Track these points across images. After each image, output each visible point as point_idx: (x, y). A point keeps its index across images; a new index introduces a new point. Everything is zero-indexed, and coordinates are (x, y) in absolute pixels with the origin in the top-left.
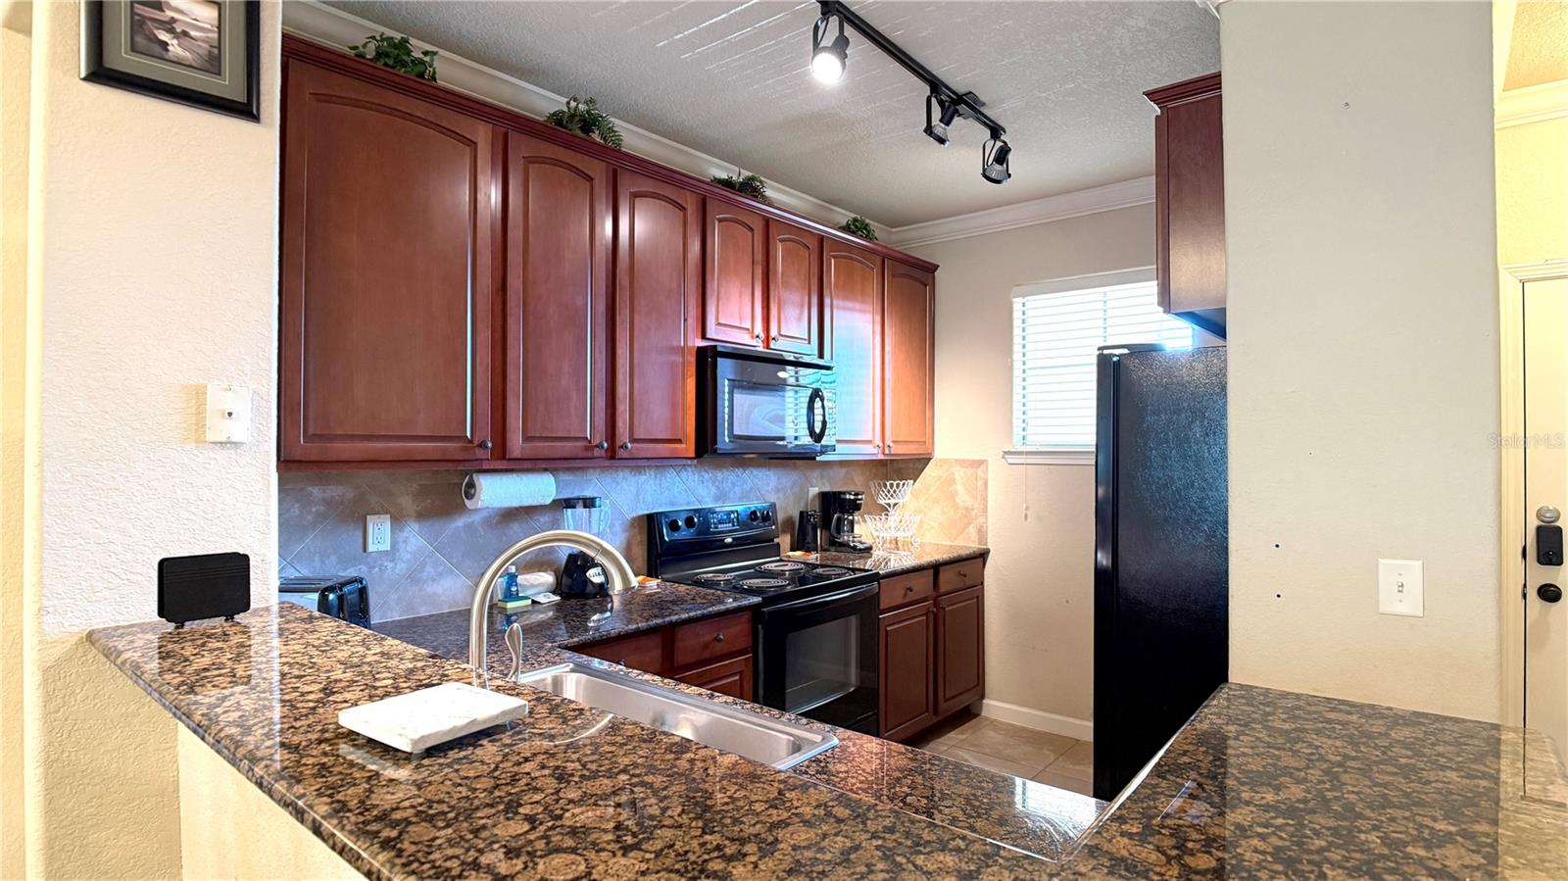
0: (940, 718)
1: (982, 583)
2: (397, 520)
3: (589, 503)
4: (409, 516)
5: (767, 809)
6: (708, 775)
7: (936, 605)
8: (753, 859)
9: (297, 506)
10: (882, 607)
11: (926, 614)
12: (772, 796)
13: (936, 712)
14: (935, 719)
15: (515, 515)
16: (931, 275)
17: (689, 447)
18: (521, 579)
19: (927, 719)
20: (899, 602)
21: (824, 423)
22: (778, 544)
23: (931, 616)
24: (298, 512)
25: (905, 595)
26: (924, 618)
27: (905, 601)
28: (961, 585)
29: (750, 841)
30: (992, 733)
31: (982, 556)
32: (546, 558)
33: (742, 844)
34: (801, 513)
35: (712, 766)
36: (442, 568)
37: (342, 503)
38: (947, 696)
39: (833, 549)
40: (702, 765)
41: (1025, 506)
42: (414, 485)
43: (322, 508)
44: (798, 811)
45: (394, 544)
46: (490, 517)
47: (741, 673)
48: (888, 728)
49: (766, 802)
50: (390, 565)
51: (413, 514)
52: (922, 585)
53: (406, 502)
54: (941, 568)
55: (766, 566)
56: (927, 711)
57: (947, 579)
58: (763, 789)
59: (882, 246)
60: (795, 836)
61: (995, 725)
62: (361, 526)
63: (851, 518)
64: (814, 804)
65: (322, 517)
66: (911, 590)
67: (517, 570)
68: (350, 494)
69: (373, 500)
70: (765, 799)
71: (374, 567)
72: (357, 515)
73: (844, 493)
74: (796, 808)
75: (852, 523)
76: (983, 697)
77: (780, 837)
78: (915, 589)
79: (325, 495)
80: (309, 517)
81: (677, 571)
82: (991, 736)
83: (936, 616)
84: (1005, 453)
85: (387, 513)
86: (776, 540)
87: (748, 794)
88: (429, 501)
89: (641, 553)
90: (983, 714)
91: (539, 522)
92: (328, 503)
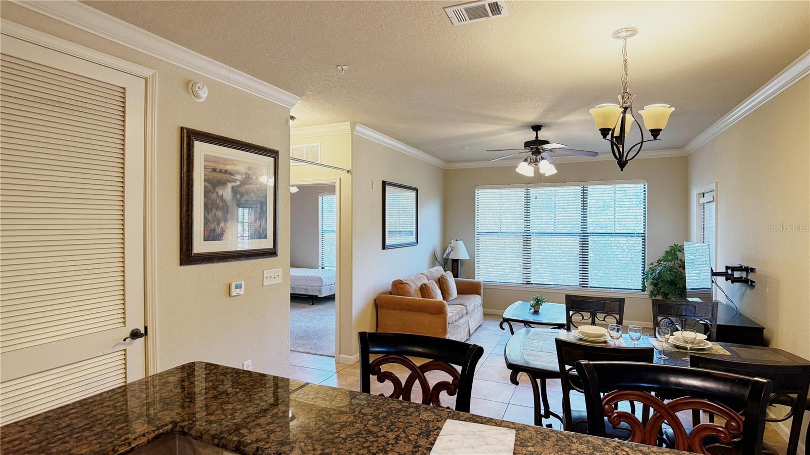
5: (275, 429)
6: (304, 442)
8: (280, 412)
12: (273, 435)
29: (281, 417)
33: (283, 415)
35: (303, 447)
40: (309, 448)
44: (261, 430)
49: (275, 432)
58: (276, 438)
60: (264, 420)
64: (255, 433)
70: (276, 433)
74: (262, 431)
77: (270, 419)
87: (284, 434)
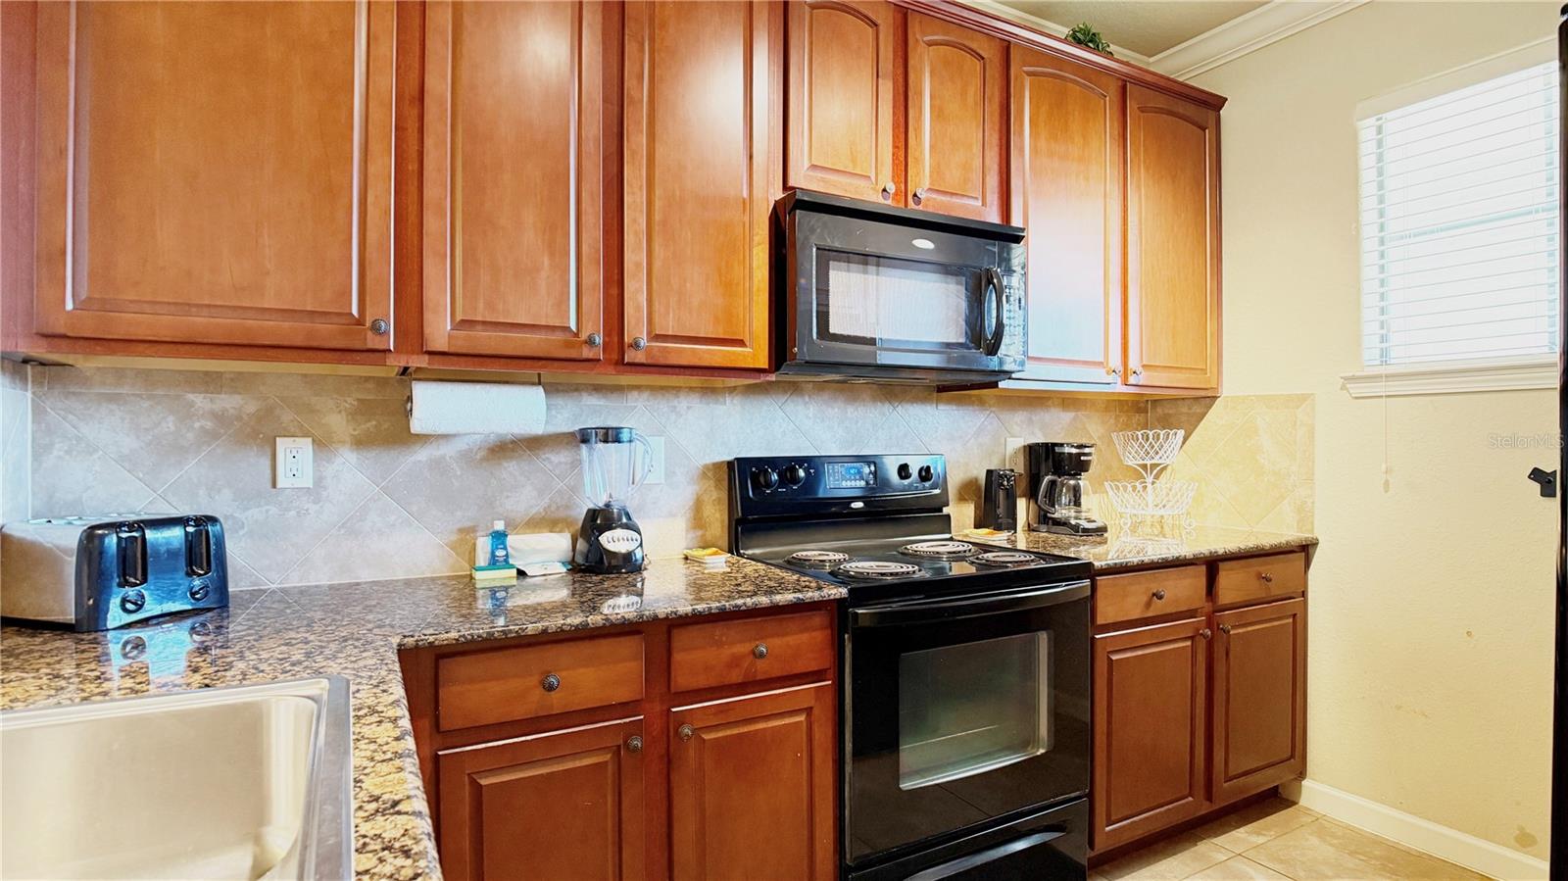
0: (1216, 807)
1: (1304, 594)
2: (323, 444)
3: (611, 435)
4: (343, 442)
7: (1209, 624)
9: (171, 418)
10: (1100, 621)
11: (1192, 638)
13: (1209, 797)
14: (1205, 808)
15: (513, 450)
16: (1212, 114)
17: (757, 353)
18: (511, 540)
19: (1192, 805)
20: (1135, 615)
21: (1000, 326)
22: (948, 516)
23: (1202, 644)
24: (173, 428)
25: (1148, 605)
26: (1189, 643)
27: (1150, 614)
28: (1261, 594)
30: (1314, 841)
31: (1306, 549)
32: (562, 514)
34: (989, 473)
36: (393, 518)
37: (239, 418)
38: (1232, 773)
39: (1044, 528)
41: (1384, 466)
42: (349, 400)
43: (209, 425)
45: (319, 481)
46: (471, 450)
47: (809, 711)
48: (1113, 818)
50: (313, 508)
51: (348, 439)
52: (1185, 589)
53: (337, 422)
54: (1222, 565)
55: (914, 546)
56: (1190, 795)
57: (1232, 584)
59: (1122, 62)
61: (1322, 827)
62: (269, 453)
63: (1072, 482)
65: (212, 436)
66: (1160, 598)
67: (506, 525)
68: (252, 407)
69: (287, 417)
71: (288, 510)
72: (261, 436)
73: (1062, 445)
75: (1076, 493)
76: (1302, 774)
78: (1167, 595)
79: (214, 406)
80: (190, 436)
81: (770, 546)
82: (1313, 847)
83: (1210, 644)
84: (1346, 379)
85: (305, 436)
86: (946, 510)
88: (374, 423)
89: (718, 515)
90: (1300, 804)
91: (551, 462)
92: (220, 418)
